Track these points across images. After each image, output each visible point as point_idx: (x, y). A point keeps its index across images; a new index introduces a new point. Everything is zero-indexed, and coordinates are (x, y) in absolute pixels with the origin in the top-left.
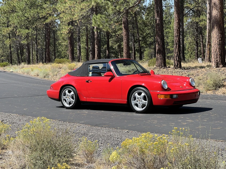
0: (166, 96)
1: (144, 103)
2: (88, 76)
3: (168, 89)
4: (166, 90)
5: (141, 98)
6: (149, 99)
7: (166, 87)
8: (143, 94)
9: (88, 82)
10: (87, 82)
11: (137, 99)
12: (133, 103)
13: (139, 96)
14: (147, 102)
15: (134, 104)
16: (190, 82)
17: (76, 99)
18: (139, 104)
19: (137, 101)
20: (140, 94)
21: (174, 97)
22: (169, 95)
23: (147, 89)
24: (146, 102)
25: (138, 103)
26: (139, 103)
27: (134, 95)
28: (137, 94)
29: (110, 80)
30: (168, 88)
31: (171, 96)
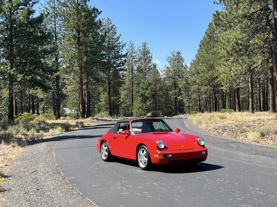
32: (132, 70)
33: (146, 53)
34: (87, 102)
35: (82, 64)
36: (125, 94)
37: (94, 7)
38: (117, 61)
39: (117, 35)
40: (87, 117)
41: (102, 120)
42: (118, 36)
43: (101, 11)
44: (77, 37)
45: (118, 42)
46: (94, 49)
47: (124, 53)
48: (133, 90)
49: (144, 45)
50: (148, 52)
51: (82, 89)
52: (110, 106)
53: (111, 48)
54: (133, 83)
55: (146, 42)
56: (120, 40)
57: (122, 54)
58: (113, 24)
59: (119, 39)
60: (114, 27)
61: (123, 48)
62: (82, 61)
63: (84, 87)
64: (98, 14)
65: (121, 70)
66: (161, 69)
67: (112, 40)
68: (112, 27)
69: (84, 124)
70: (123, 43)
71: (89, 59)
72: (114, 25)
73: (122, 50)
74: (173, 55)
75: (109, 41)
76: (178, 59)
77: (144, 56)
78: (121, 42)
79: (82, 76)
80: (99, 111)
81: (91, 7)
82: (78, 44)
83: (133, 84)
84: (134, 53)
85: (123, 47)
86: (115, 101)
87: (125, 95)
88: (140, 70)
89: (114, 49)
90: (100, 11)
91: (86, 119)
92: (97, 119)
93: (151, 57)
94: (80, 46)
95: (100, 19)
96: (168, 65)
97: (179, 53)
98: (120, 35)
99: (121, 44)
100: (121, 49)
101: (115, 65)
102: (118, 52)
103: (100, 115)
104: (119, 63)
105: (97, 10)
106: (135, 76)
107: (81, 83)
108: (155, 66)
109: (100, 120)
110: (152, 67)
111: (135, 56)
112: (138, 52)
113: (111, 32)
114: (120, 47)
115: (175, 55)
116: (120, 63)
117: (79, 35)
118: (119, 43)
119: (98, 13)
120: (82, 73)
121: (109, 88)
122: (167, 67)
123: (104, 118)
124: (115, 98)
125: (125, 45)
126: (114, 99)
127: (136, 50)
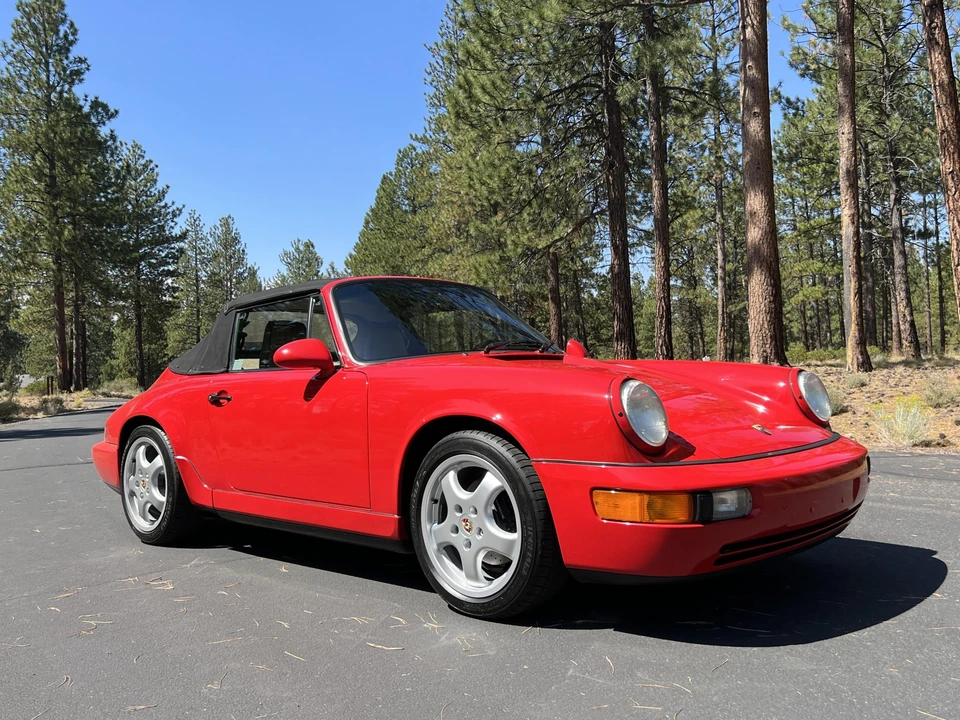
0: (658, 502)
1: (500, 549)
2: (227, 372)
3: (675, 449)
4: (654, 454)
5: (476, 512)
6: (529, 518)
7: (655, 434)
8: (492, 481)
9: (219, 405)
10: (216, 402)
11: (453, 516)
12: (433, 535)
13: (463, 495)
14: (516, 536)
15: (439, 545)
16: (801, 397)
17: (173, 495)
18: (463, 551)
19: (456, 530)
20: (470, 478)
21: (723, 508)
22: (684, 498)
23: (517, 445)
24: (512, 543)
25: (458, 541)
26: (469, 545)
27: (437, 483)
28: (452, 476)
29: (312, 389)
30: (672, 440)
31: (701, 500)
32: (197, 281)
33: (230, 241)
34: (77, 349)
35: (60, 245)
36: (179, 338)
37: (96, 98)
38: (159, 251)
39: (160, 186)
40: (78, 388)
41: (119, 396)
42: (161, 189)
43: (117, 112)
44: (46, 176)
45: (162, 204)
46: (95, 209)
47: (177, 231)
48: (199, 328)
49: (226, 223)
50: (236, 240)
51: (60, 314)
52: (141, 364)
53: (143, 218)
54: (198, 311)
55: (229, 217)
56: (168, 200)
57: (173, 234)
58: (147, 158)
59: (164, 196)
60: (152, 165)
61: (175, 220)
62: (60, 238)
63: (68, 311)
64: (109, 119)
65: (170, 274)
66: (267, 279)
67: (144, 198)
68: (145, 166)
69: (64, 404)
70: (174, 207)
71: (79, 234)
72: (151, 161)
73: (172, 224)
74: (297, 249)
75: (137, 201)
76: (307, 258)
77: (226, 249)
78: (169, 204)
79: (62, 278)
80: (111, 377)
81: (86, 96)
82: (49, 193)
83: (198, 316)
84: (202, 239)
85: (174, 216)
86: (152, 355)
87: (179, 342)
88: (215, 281)
89: (152, 223)
90: (112, 110)
91: (74, 395)
92: (104, 394)
93: (243, 251)
94: (56, 197)
95: (112, 131)
96: (284, 271)
97: (309, 245)
98: (168, 187)
99: (170, 210)
100: (169, 222)
101: (154, 261)
102: (162, 228)
103: (112, 384)
104: (163, 255)
105: (105, 107)
106: (206, 295)
107: (59, 299)
108: (253, 274)
109: (114, 396)
110: (246, 275)
111: (204, 248)
112: (211, 240)
113: (142, 177)
114: (168, 217)
115: (302, 248)
116: (166, 256)
117: (53, 167)
118: (164, 207)
119: (107, 114)
120: (60, 270)
121: (139, 317)
122: (283, 276)
123: (124, 394)
124: (153, 346)
125: (180, 211)
126: (149, 349)
127: (205, 234)
